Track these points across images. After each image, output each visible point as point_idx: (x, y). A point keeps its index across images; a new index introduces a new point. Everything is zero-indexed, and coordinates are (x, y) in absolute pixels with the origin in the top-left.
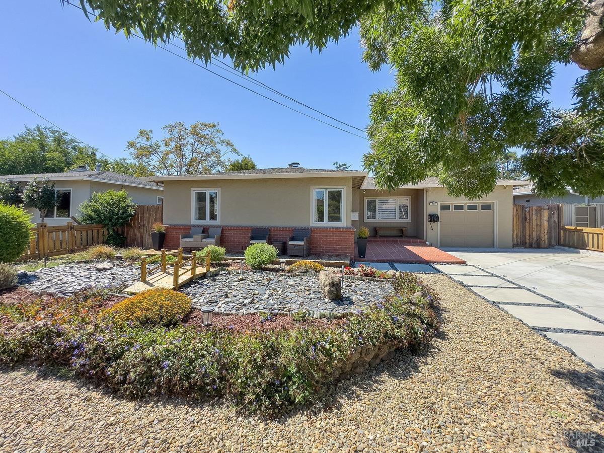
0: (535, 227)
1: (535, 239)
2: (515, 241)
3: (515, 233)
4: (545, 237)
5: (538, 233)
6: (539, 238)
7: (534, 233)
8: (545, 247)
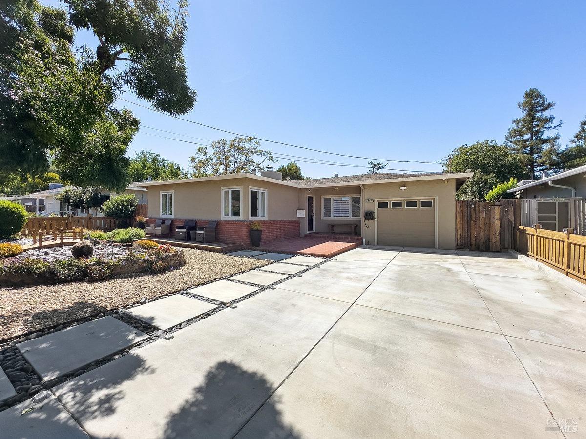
0: (482, 226)
1: (483, 240)
2: (459, 242)
3: (459, 233)
4: (496, 238)
5: (487, 233)
6: (488, 239)
7: (482, 234)
8: (497, 250)
